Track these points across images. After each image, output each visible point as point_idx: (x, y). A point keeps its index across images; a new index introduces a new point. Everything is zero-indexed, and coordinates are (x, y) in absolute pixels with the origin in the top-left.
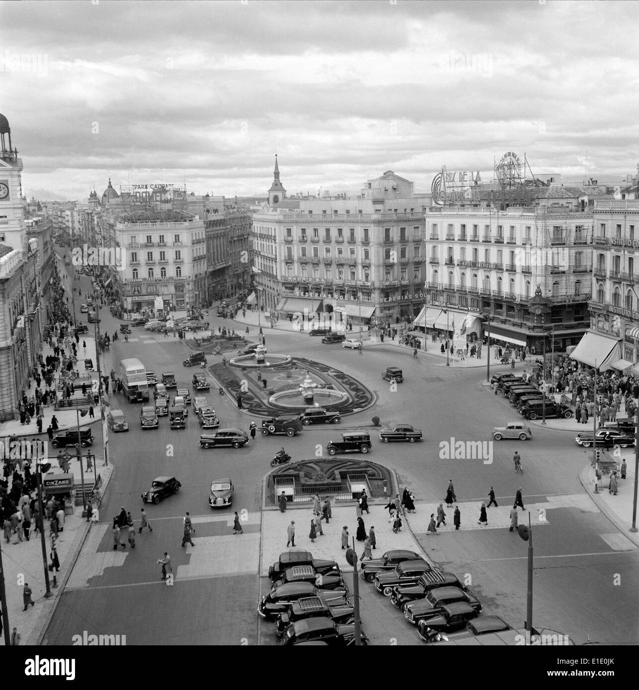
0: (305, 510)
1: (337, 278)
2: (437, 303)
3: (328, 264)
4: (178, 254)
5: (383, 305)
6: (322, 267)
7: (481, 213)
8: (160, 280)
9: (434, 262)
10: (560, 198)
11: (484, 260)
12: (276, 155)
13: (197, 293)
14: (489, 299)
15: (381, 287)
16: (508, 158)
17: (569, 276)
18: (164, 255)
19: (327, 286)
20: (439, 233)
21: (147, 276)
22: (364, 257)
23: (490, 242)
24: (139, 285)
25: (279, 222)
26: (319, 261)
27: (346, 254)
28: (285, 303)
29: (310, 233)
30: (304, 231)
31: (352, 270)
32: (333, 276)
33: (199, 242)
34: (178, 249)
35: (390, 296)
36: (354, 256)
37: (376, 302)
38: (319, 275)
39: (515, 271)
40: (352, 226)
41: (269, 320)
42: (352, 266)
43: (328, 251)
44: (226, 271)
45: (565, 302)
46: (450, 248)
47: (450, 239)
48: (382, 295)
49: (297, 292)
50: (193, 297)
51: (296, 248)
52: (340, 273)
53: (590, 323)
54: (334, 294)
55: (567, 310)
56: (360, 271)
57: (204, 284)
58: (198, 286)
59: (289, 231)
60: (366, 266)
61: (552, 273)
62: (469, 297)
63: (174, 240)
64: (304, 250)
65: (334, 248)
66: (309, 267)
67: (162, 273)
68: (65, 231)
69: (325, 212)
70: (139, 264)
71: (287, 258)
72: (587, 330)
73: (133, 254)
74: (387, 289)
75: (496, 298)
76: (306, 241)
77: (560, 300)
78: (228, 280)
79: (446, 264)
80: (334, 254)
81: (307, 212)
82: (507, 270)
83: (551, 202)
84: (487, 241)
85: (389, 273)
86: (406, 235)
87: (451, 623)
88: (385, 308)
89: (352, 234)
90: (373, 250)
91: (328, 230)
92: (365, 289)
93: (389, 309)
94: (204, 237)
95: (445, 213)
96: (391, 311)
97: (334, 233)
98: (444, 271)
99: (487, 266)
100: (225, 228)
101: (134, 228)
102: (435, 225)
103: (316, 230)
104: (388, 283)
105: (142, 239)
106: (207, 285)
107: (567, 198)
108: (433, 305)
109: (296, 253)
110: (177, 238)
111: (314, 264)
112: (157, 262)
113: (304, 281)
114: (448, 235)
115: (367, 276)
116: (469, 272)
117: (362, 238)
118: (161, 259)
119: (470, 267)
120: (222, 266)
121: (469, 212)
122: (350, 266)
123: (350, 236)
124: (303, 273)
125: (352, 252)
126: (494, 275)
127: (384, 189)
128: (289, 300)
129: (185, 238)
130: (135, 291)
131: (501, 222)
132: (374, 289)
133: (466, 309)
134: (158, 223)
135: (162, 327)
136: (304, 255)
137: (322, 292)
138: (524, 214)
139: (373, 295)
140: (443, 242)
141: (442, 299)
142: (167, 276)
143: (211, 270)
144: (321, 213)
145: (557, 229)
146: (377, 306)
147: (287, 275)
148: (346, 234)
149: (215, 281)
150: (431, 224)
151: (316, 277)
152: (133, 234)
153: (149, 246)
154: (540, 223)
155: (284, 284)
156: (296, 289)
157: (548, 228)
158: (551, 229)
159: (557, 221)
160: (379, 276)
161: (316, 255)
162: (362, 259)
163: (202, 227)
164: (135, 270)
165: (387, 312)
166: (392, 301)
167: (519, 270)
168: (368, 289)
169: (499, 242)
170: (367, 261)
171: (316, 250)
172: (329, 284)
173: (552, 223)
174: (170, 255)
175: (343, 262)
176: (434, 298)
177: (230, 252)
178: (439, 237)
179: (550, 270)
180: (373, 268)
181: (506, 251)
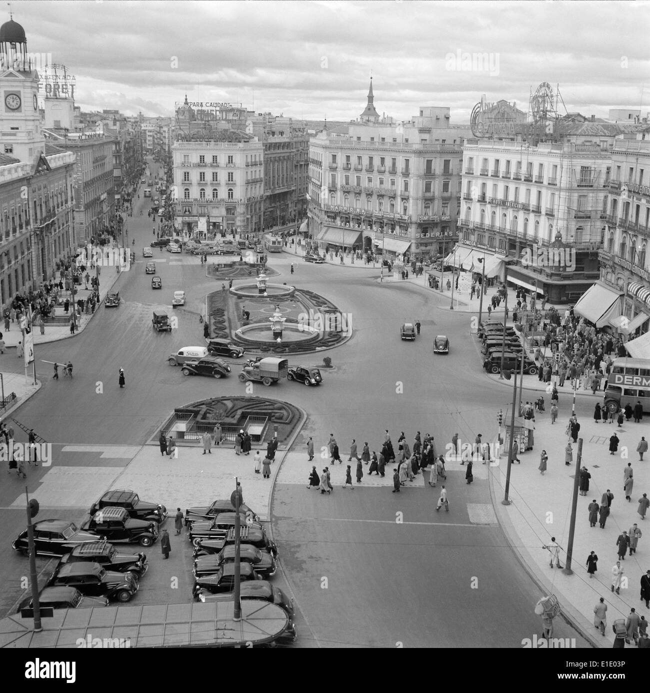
0: (187, 448)
1: (378, 209)
2: (468, 242)
3: (369, 194)
4: (230, 176)
5: (419, 241)
6: (363, 197)
7: (514, 148)
8: (211, 202)
9: (468, 199)
10: (594, 135)
11: (513, 200)
12: (371, 78)
13: (249, 216)
14: (515, 241)
15: (419, 221)
16: (543, 89)
17: (594, 222)
18: (216, 176)
19: (367, 217)
20: (474, 167)
21: (198, 197)
22: (403, 189)
23: (520, 180)
24: (190, 205)
25: (325, 147)
26: (361, 191)
27: (387, 185)
28: (326, 233)
29: (354, 160)
30: (348, 157)
31: (392, 202)
32: (373, 207)
33: (255, 164)
34: (230, 171)
35: (429, 232)
36: (394, 188)
37: (412, 237)
38: (360, 206)
39: (541, 212)
40: (394, 154)
41: (304, 249)
42: (392, 197)
43: (370, 180)
44: (289, 196)
45: (588, 249)
46: (484, 184)
47: (484, 174)
48: (419, 230)
49: (338, 221)
50: (244, 221)
51: (339, 175)
52: (380, 204)
53: (599, 274)
54: (374, 226)
55: (590, 258)
56: (399, 203)
57: (260, 209)
58: (251, 210)
59: (334, 157)
60: (405, 199)
61: (575, 217)
62: (498, 237)
63: (228, 161)
64: (347, 178)
65: (376, 177)
66: (351, 197)
67: (214, 195)
68: (162, 148)
69: (372, 139)
70: (191, 184)
71: (331, 185)
72: (596, 281)
73: (185, 173)
74: (425, 224)
75: (521, 240)
76: (350, 169)
77: (583, 247)
78: (290, 206)
79: (479, 201)
80: (375, 184)
81: (355, 139)
82: (533, 211)
83: (583, 139)
84: (517, 179)
85: (429, 207)
86: (450, 168)
87: (222, 584)
88: (421, 244)
89: (394, 164)
90: (412, 182)
91: (371, 158)
92: (402, 223)
93: (426, 245)
94: (262, 159)
95: (480, 146)
96: (428, 248)
97: (377, 162)
98: (476, 208)
99: (515, 206)
100: (289, 151)
101: (188, 147)
102: (471, 159)
103: (360, 158)
104: (426, 218)
105: (195, 159)
106: (262, 209)
107: (602, 136)
108: (464, 244)
109: (340, 181)
110: (230, 159)
111: (356, 193)
112: (209, 183)
113: (345, 211)
114: (482, 170)
115: (405, 210)
116: (499, 211)
117: (402, 168)
118: (214, 180)
119: (500, 205)
120: (283, 191)
121: (504, 146)
122: (390, 197)
123: (391, 165)
124: (345, 202)
125: (393, 183)
126: (521, 215)
127: (435, 118)
128: (331, 229)
129: (239, 160)
130: (186, 211)
131: (532, 159)
132: (411, 223)
133: (494, 250)
134: (212, 143)
135: (196, 249)
136: (347, 183)
137: (362, 224)
138: (553, 151)
139: (409, 230)
140: (477, 177)
141: (474, 238)
142: (219, 197)
143: (268, 194)
144: (369, 140)
145: (585, 170)
146: (413, 241)
147: (330, 204)
148: (388, 163)
149: (273, 205)
150: (467, 157)
151: (358, 207)
152: (186, 152)
153: (201, 166)
154: (566, 162)
155: (326, 212)
156: (338, 218)
157: (574, 168)
158: (578, 169)
159: (584, 160)
160: (417, 210)
161: (358, 184)
162: (401, 191)
163: (261, 149)
164: (187, 189)
165: (423, 248)
166: (430, 237)
167: (543, 211)
168: (405, 223)
169: (528, 180)
170: (407, 194)
171: (358, 178)
172: (368, 215)
173: (579, 163)
174: (223, 177)
175: (383, 193)
176: (467, 237)
177: (295, 176)
178: (474, 172)
179: (573, 214)
180: (411, 201)
181: (534, 191)
